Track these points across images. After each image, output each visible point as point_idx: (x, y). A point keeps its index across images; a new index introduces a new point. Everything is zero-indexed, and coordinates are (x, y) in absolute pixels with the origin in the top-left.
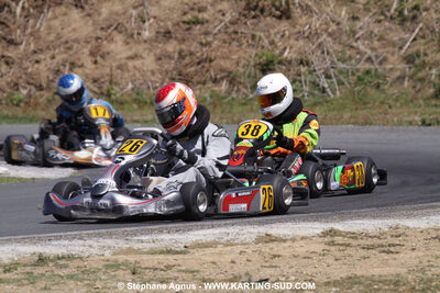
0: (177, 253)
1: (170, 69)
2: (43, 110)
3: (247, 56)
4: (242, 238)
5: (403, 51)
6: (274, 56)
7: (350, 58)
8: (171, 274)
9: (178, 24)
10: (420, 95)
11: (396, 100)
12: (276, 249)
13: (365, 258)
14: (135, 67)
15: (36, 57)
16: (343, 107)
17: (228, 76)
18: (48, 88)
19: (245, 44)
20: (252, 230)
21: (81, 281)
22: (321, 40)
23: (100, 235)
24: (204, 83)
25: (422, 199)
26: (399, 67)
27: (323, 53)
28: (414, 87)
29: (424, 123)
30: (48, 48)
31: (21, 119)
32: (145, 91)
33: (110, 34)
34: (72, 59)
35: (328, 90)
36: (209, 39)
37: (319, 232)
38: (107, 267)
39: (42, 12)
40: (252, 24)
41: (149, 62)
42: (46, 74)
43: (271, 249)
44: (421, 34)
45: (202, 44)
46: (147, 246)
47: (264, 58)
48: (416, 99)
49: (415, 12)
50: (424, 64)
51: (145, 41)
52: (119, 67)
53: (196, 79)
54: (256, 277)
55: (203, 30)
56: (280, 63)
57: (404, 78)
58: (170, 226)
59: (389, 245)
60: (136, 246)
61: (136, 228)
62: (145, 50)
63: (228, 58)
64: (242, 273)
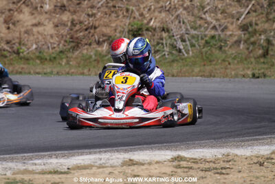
0: (61, 173)
1: (64, 33)
3: (122, 24)
4: (111, 162)
5: (240, 21)
6: (142, 25)
7: (200, 25)
10: (251, 55)
11: (234, 59)
12: (136, 171)
13: (203, 178)
14: (38, 32)
16: (194, 64)
17: (109, 39)
19: (121, 16)
20: (119, 156)
22: (179, 12)
23: (4, 160)
24: (90, 44)
25: (248, 133)
26: (237, 33)
27: (180, 22)
29: (254, 76)
32: (46, 50)
33: (20, 7)
35: (183, 51)
36: (94, 12)
37: (169, 157)
41: (49, 29)
43: (133, 170)
44: (253, 9)
45: (88, 15)
46: (39, 168)
47: (135, 26)
48: (251, 57)
50: (255, 32)
51: (46, 13)
52: (26, 32)
53: (84, 41)
55: (90, 5)
56: (147, 30)
57: (240, 42)
58: (58, 152)
59: (222, 168)
60: (31, 168)
61: (31, 154)
62: (46, 19)
63: (108, 26)
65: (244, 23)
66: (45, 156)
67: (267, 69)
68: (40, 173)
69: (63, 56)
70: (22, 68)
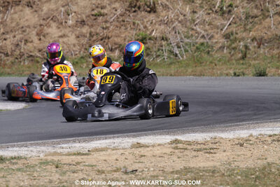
0: (83, 154)
1: (84, 43)
3: (130, 35)
4: (123, 145)
5: (223, 32)
6: (146, 35)
7: (192, 35)
8: (79, 167)
9: (89, 16)
10: (233, 58)
11: (219, 61)
12: (143, 152)
13: (195, 156)
14: (63, 42)
15: (4, 36)
16: (188, 65)
17: (120, 47)
18: (12, 55)
19: (129, 28)
20: (129, 140)
21: (25, 172)
22: (174, 25)
23: (38, 144)
25: (230, 120)
26: (221, 41)
27: (176, 33)
29: (235, 74)
30: (11, 31)
33: (48, 22)
34: (26, 38)
35: (179, 55)
36: (108, 25)
37: (169, 141)
38: (41, 163)
39: (7, 10)
40: (133, 16)
41: (72, 39)
42: (10, 47)
43: (140, 152)
44: (234, 21)
45: (103, 28)
46: (66, 151)
47: (141, 36)
48: (232, 60)
49: (230, 8)
50: (236, 39)
51: (69, 27)
54: (130, 169)
55: (104, 20)
56: (150, 39)
57: (224, 48)
58: (80, 138)
59: (210, 149)
60: (59, 151)
61: (59, 140)
62: (69, 32)
63: (119, 36)
64: (122, 167)
65: (227, 32)
66: (70, 141)
67: (246, 69)
69: (83, 61)
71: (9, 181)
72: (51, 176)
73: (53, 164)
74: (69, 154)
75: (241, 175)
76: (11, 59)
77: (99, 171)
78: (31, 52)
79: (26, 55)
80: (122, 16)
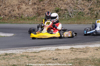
0: (37, 53)
1: (36, 11)
2: (7, 21)
3: (53, 8)
4: (52, 49)
5: (88, 7)
6: (59, 8)
7: (76, 9)
8: (36, 57)
9: (37, 1)
10: (92, 17)
11: (87, 18)
13: (80, 54)
14: (27, 11)
15: (5, 9)
16: (75, 20)
19: (53, 6)
20: (54, 48)
21: (15, 59)
22: (70, 5)
23: (19, 49)
24: (43, 15)
26: (88, 11)
27: (70, 8)
28: (91, 15)
30: (8, 7)
31: (2, 22)
32: (30, 16)
33: (22, 4)
34: (13, 9)
35: (71, 16)
36: (44, 5)
37: (69, 48)
38: (21, 56)
40: (54, 1)
41: (31, 10)
42: (7, 13)
43: (58, 52)
44: (92, 4)
45: (43, 6)
46: (30, 51)
47: (57, 9)
48: (92, 18)
50: (93, 10)
51: (30, 5)
52: (24, 11)
53: (41, 14)
54: (55, 58)
55: (43, 3)
56: (60, 10)
57: (89, 13)
58: (35, 47)
59: (85, 51)
60: (28, 51)
61: (27, 47)
62: (30, 7)
63: (49, 9)
64: (52, 58)
66: (32, 48)
68: (30, 53)
69: (35, 18)
70: (23, 22)
71: (9, 62)
72: (25, 61)
73: (26, 56)
74: (31, 53)
75: (97, 61)
76: (7, 17)
77: (43, 59)
78: (15, 15)
79: (13, 16)
80: (50, 1)
